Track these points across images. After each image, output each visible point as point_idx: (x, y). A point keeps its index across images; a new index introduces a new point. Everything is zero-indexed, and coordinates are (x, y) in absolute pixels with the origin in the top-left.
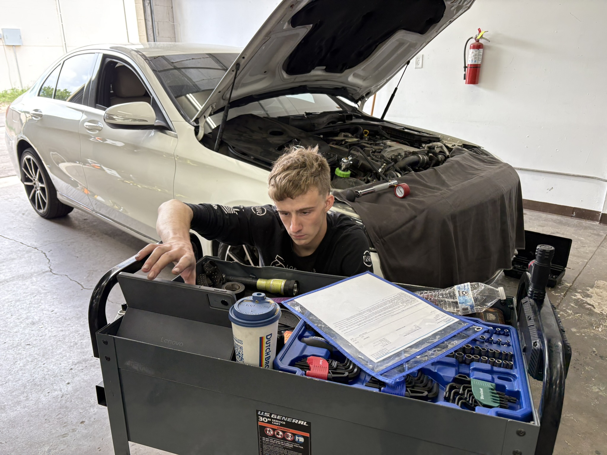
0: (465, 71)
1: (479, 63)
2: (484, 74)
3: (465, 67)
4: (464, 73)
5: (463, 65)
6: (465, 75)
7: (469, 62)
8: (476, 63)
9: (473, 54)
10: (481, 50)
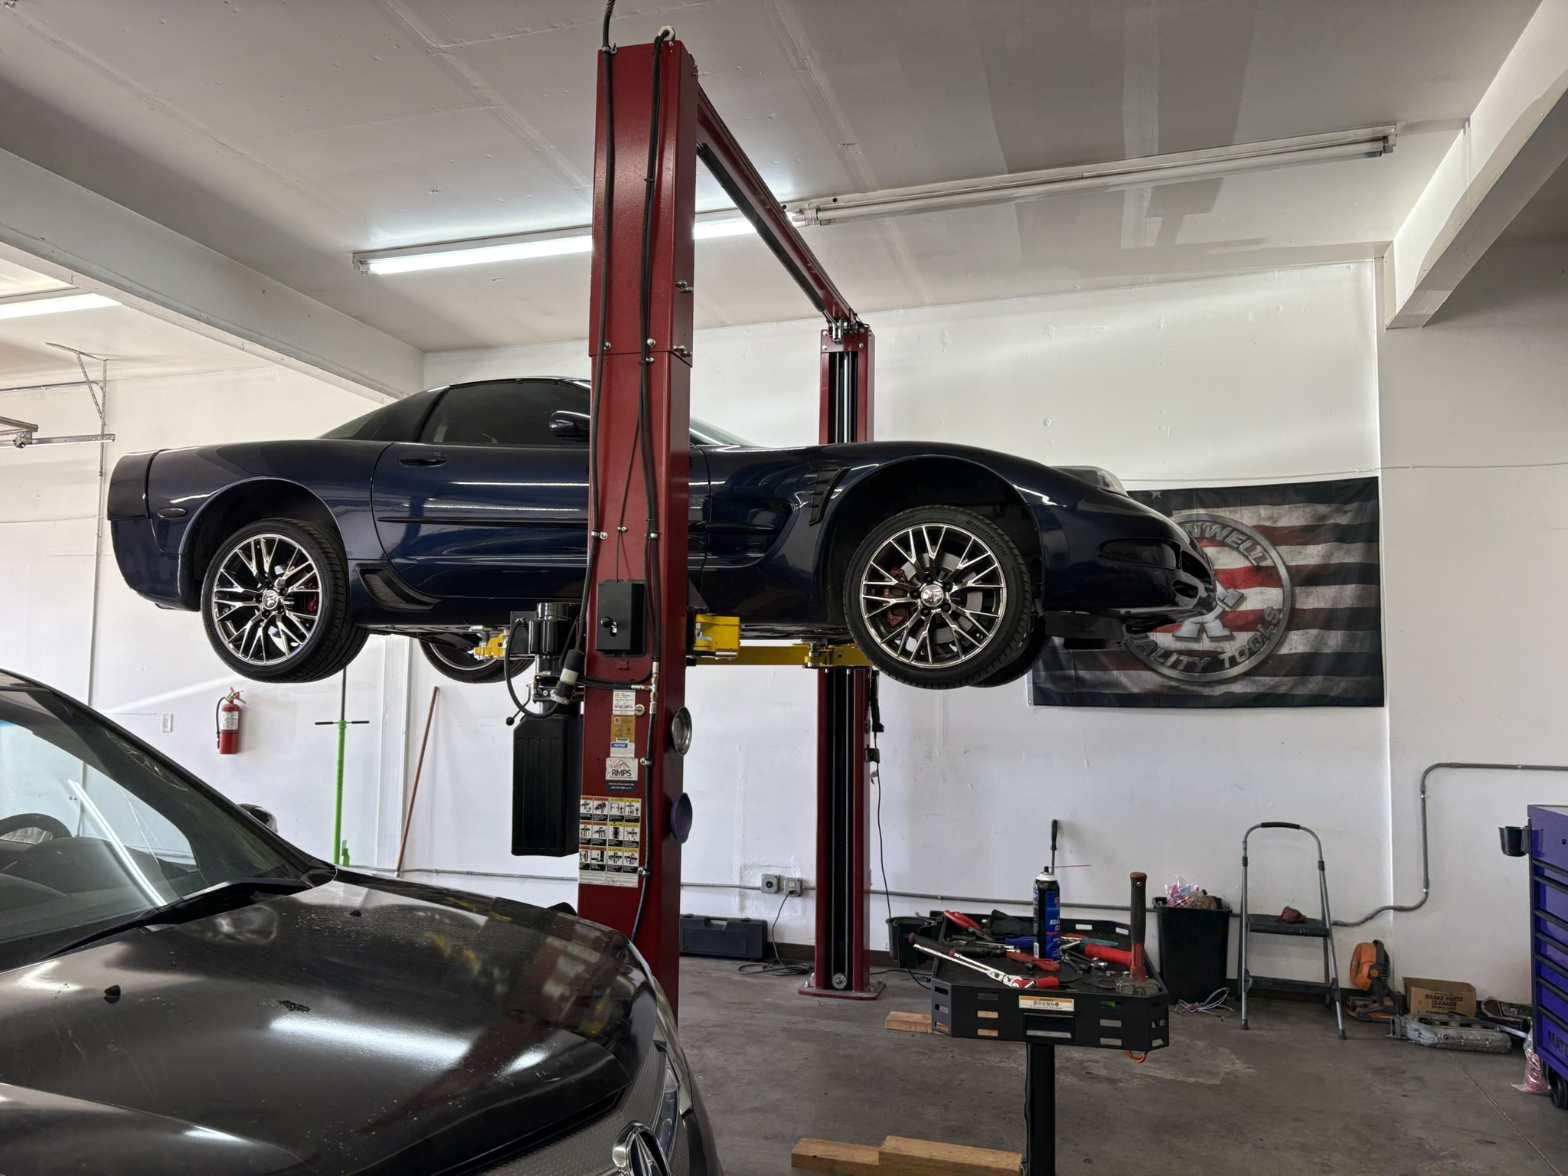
0: (219, 737)
1: (235, 727)
2: (246, 739)
3: (218, 733)
4: (217, 740)
5: (216, 730)
6: (219, 742)
7: (222, 728)
8: (229, 729)
9: (225, 718)
10: (236, 714)
